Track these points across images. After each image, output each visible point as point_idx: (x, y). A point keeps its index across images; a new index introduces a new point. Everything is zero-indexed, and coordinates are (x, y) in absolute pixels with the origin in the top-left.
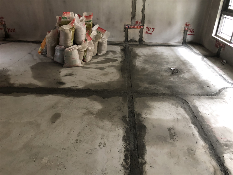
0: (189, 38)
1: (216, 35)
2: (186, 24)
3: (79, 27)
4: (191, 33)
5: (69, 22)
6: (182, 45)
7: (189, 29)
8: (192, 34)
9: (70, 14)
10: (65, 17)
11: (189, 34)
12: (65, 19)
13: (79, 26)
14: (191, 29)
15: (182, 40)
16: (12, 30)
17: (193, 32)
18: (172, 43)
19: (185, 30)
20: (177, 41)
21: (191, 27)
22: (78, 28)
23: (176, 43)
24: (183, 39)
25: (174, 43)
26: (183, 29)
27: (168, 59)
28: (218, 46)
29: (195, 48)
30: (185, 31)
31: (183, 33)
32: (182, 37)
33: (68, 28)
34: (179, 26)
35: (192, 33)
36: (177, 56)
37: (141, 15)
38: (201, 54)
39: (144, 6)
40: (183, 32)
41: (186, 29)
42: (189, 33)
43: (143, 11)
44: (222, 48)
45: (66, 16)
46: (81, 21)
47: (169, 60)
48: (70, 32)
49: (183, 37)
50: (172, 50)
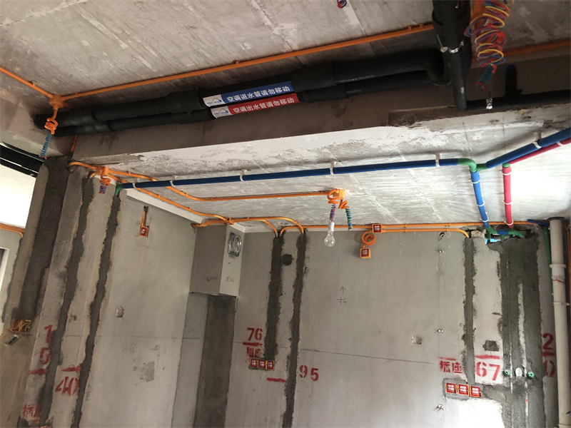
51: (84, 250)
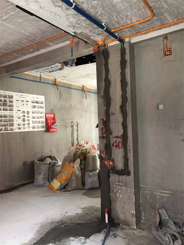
51: (110, 82)
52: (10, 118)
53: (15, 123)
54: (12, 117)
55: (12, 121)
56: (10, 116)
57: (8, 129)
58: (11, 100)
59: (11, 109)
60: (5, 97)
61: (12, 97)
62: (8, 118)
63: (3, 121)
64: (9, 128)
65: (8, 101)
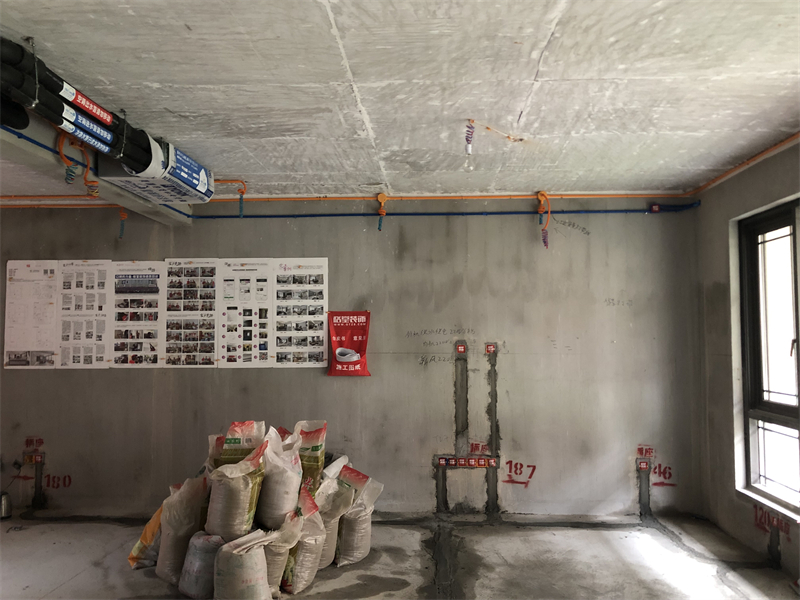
0: (659, 496)
1: (748, 485)
2: (640, 451)
3: (277, 467)
4: (661, 479)
5: (248, 451)
6: (638, 521)
7: (653, 466)
8: (666, 481)
9: (252, 427)
10: (237, 436)
11: (655, 484)
12: (235, 443)
13: (279, 462)
14: (660, 465)
15: (638, 506)
16: (61, 483)
17: (667, 475)
18: (603, 515)
19: (639, 470)
20: (619, 506)
21: (657, 459)
22: (275, 471)
23: (615, 514)
24: (640, 501)
25: (610, 515)
26: (633, 467)
27: (593, 576)
28: (767, 528)
29: (688, 533)
30: (642, 474)
31: (634, 481)
32: (634, 494)
33: (241, 471)
34: (616, 456)
35: (665, 478)
36: (624, 564)
37: (487, 424)
38: (712, 557)
39: (494, 395)
40: (633, 475)
41: (643, 465)
42: (654, 478)
43: (491, 410)
44: (782, 534)
45: (239, 433)
46: (289, 447)
47: (597, 581)
48: (247, 484)
49: (637, 492)
50: (607, 542)
52: (204, 331)
53: (219, 343)
54: (211, 326)
55: (211, 337)
56: (203, 324)
57: (197, 359)
58: (208, 279)
59: (208, 304)
60: (192, 273)
61: (212, 272)
62: (199, 330)
63: (183, 337)
64: (200, 356)
65: (199, 284)
